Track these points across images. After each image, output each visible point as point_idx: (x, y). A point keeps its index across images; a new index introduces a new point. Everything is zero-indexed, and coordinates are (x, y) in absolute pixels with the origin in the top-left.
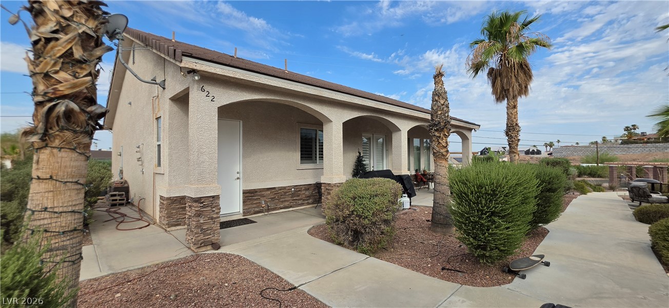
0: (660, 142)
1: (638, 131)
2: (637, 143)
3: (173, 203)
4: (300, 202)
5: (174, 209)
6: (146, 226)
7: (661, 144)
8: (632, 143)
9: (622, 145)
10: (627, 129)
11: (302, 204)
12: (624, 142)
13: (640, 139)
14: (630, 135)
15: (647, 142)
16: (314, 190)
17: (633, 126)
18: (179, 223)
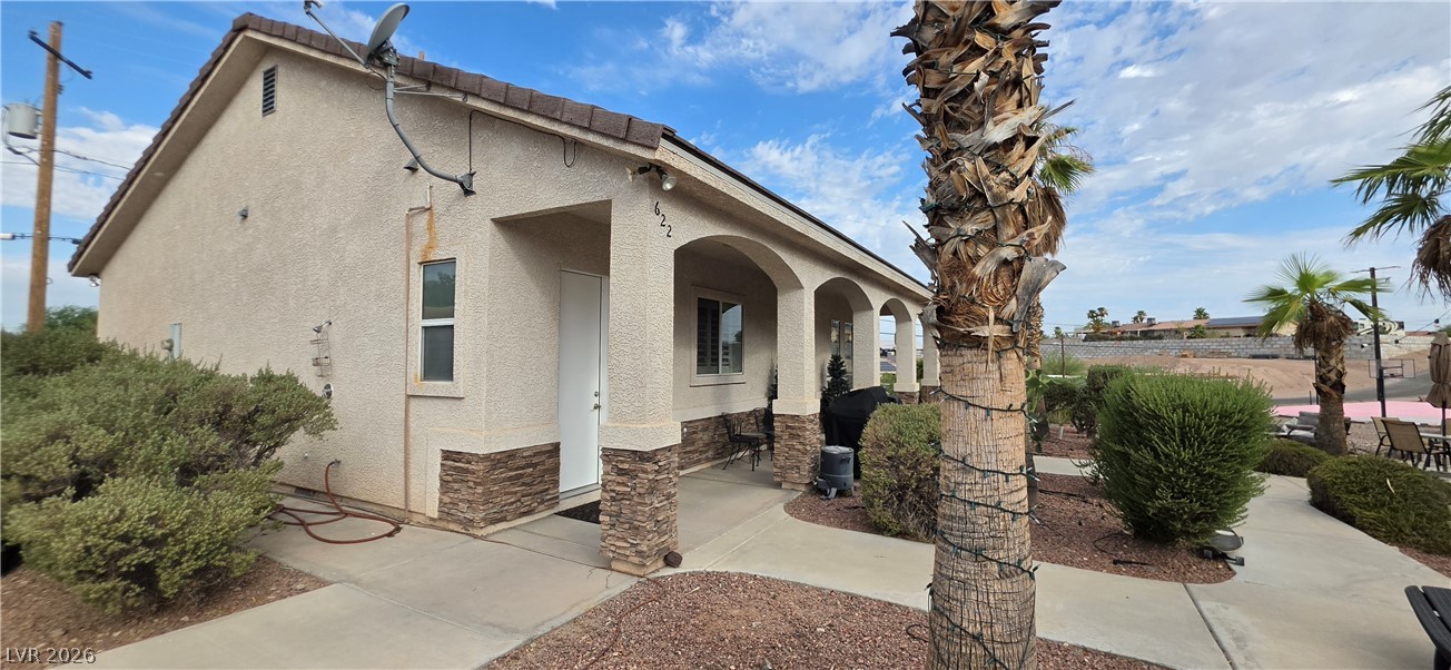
0: (1137, 339)
1: (1107, 319)
2: (1106, 339)
3: (494, 468)
4: (695, 456)
5: (495, 482)
6: (390, 535)
7: (1141, 342)
8: (1100, 339)
9: (1086, 343)
10: (1092, 314)
11: (698, 462)
12: (1089, 338)
13: (1111, 333)
14: (1097, 325)
15: (1121, 339)
16: (716, 429)
17: (1100, 309)
18: (503, 515)
